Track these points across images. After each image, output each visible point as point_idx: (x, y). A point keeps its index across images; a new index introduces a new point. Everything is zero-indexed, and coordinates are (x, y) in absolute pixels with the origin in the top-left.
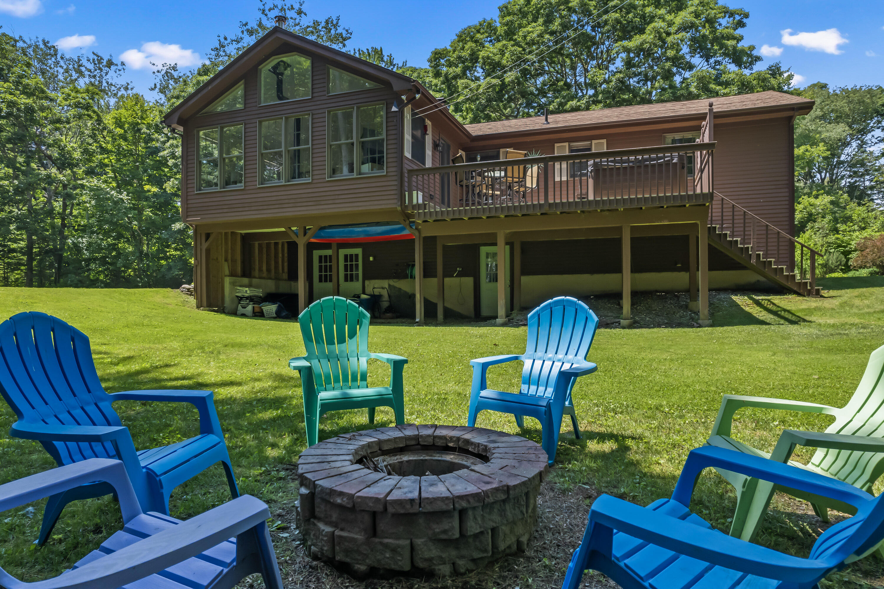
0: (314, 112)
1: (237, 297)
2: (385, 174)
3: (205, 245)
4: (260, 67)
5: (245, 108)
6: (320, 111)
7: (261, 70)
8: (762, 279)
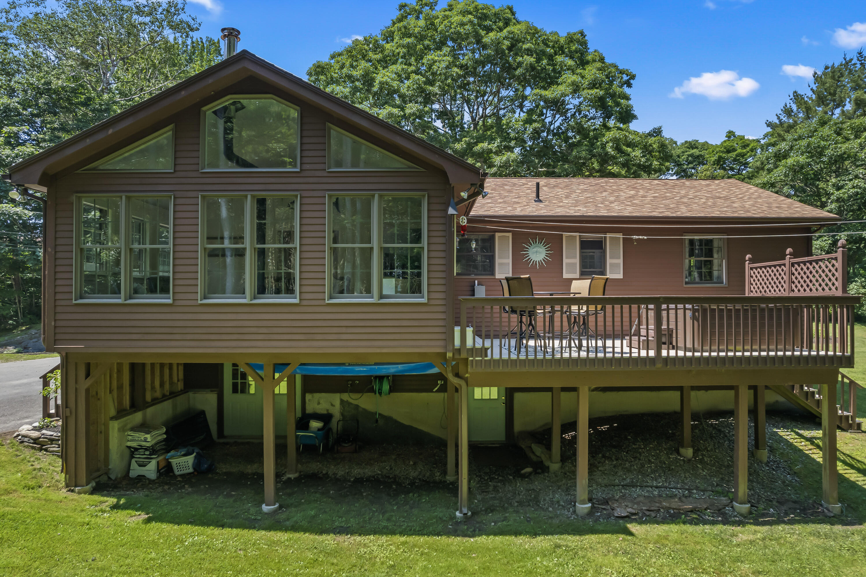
0: (305, 194)
1: (129, 447)
2: (426, 301)
3: (85, 384)
4: (204, 109)
5: (175, 171)
6: (315, 194)
7: (205, 112)
8: (781, 399)
